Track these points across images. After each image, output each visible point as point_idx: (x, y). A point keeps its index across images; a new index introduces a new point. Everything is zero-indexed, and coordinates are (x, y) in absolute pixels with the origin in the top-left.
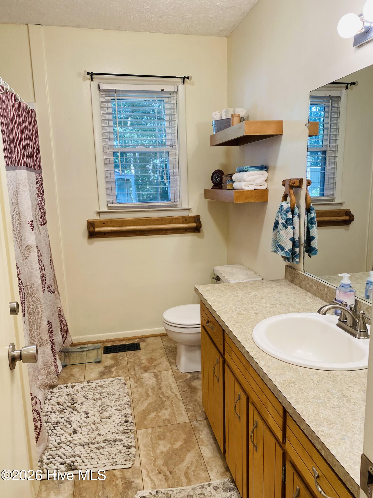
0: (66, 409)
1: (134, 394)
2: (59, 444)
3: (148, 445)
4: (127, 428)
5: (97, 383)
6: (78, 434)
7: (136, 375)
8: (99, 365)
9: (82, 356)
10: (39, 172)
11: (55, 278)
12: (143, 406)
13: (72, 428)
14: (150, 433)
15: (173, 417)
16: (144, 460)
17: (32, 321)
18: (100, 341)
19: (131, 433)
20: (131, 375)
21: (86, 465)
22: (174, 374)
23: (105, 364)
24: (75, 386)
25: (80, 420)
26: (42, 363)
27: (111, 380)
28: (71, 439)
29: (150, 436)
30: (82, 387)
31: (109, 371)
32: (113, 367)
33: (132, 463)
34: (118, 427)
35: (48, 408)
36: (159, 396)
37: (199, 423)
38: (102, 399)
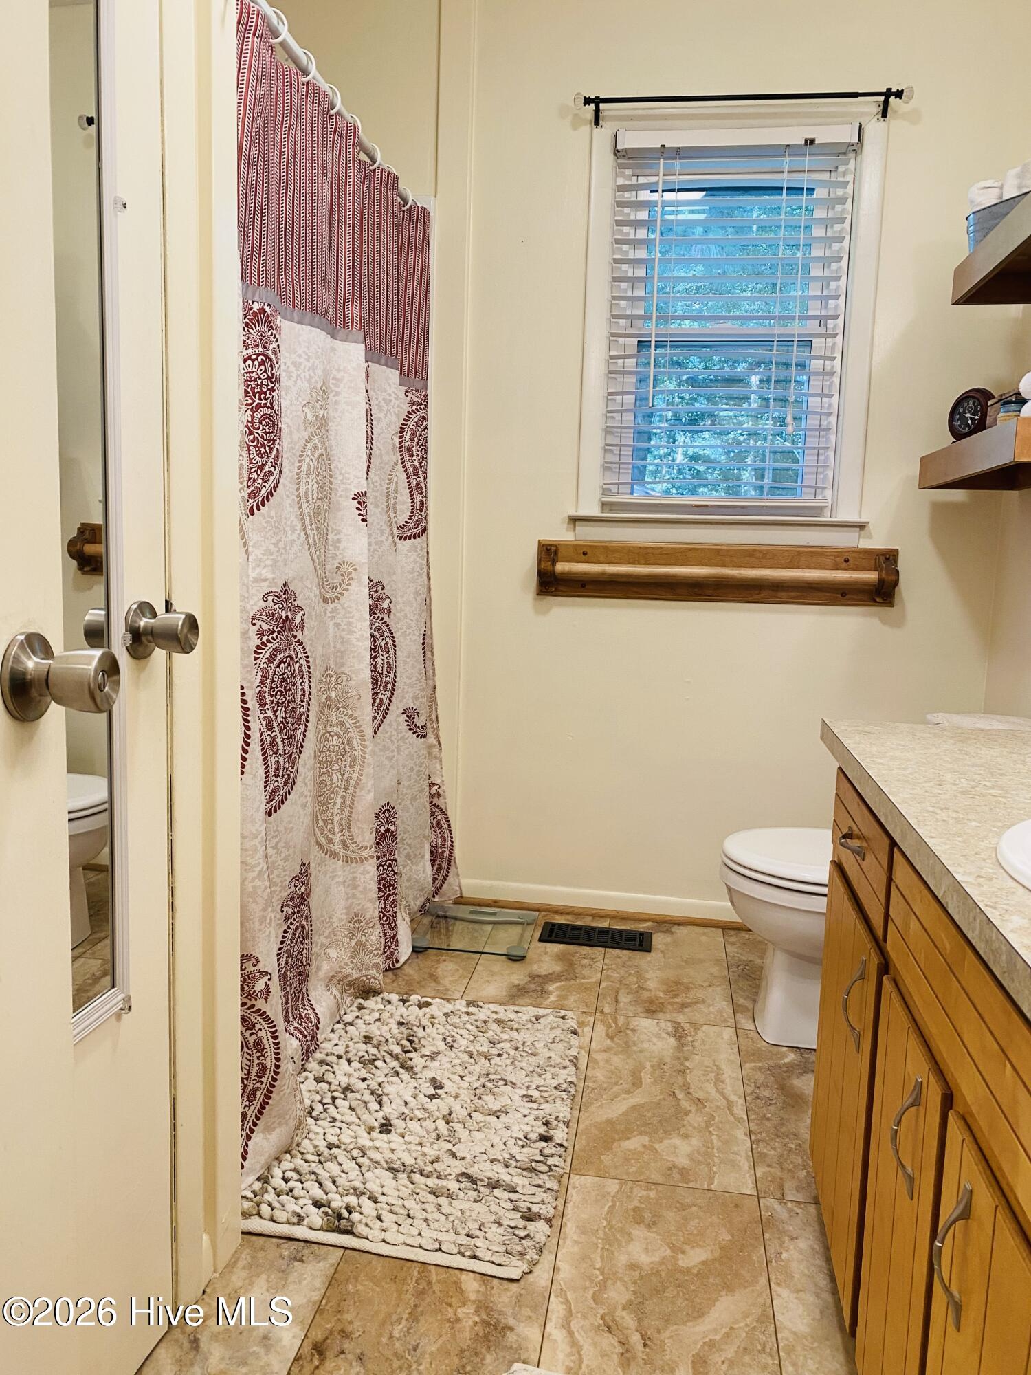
0: (384, 1061)
1: (594, 1068)
2: (330, 1149)
3: (596, 1228)
4: (541, 1158)
5: (495, 1012)
6: (393, 1136)
7: (616, 1018)
8: (516, 965)
9: (476, 934)
10: (419, 385)
11: (435, 697)
12: (616, 1109)
13: (381, 1114)
14: (612, 1194)
15: (702, 1167)
16: (566, 1271)
17: (331, 780)
18: (537, 906)
19: (550, 1176)
20: (602, 1012)
21: (384, 1231)
22: (741, 1040)
23: (535, 967)
24: (428, 1004)
25: (409, 1099)
26: (344, 911)
27: (536, 1013)
28: (368, 1143)
29: (610, 1204)
30: (447, 1013)
31: (539, 988)
32: (555, 979)
33: (525, 1268)
34: (517, 1147)
35: (336, 1045)
36: (674, 1093)
37: (790, 1211)
38: (496, 1057)
